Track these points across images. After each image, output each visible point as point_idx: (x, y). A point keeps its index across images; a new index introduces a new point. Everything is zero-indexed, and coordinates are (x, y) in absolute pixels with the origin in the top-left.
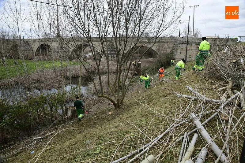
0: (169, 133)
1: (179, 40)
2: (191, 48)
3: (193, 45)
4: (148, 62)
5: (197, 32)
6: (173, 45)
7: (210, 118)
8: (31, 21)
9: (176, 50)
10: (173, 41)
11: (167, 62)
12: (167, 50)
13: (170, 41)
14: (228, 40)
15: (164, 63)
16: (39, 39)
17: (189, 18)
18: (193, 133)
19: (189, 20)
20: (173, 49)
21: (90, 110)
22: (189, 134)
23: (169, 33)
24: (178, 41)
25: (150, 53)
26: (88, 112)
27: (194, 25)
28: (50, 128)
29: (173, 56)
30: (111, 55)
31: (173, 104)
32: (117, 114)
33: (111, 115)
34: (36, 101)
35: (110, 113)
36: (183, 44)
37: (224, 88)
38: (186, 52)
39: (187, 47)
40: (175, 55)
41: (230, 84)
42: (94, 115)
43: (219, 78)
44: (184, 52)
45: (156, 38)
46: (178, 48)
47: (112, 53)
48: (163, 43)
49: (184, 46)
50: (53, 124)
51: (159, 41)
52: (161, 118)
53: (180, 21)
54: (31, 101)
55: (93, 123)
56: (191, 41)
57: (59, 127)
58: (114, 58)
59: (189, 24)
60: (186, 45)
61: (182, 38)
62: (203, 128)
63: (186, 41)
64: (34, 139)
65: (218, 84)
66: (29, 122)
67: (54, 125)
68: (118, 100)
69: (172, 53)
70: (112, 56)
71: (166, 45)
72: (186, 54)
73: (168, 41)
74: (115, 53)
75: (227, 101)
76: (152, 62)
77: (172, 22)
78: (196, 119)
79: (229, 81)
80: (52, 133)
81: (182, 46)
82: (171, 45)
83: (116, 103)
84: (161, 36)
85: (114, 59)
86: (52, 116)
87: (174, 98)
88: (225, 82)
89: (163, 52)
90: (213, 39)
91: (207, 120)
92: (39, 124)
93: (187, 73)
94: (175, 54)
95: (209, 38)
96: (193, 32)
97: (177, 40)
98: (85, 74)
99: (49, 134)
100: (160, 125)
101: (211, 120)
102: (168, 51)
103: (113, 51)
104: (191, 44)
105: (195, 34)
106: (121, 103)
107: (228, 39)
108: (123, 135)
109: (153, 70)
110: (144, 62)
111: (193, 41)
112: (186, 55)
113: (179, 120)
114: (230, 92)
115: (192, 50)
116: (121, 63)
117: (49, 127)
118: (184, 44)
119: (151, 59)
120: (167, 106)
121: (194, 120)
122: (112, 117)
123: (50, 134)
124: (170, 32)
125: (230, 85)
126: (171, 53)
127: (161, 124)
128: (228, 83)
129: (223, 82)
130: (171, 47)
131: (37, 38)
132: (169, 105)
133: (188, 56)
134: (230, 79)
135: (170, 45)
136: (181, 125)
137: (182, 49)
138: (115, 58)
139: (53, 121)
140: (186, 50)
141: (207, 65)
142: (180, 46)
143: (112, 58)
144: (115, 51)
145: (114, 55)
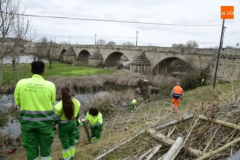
2: (234, 64)
3: (237, 60)
9: (213, 65)
10: (212, 53)
13: (209, 53)
20: (210, 64)
29: (208, 73)
30: (140, 66)
36: (223, 59)
44: (223, 68)
47: (142, 63)
48: (200, 55)
49: (223, 61)
56: (234, 54)
58: (143, 69)
70: (141, 67)
71: (203, 58)
73: (206, 53)
74: (144, 63)
81: (221, 61)
85: (143, 70)
94: (211, 70)
102: (205, 66)
103: (143, 62)
104: (235, 59)
111: (238, 54)
115: (235, 67)
118: (224, 58)
126: (207, 69)
135: (208, 58)
137: (221, 64)
138: (144, 70)
143: (141, 70)
144: (145, 62)
145: (143, 66)
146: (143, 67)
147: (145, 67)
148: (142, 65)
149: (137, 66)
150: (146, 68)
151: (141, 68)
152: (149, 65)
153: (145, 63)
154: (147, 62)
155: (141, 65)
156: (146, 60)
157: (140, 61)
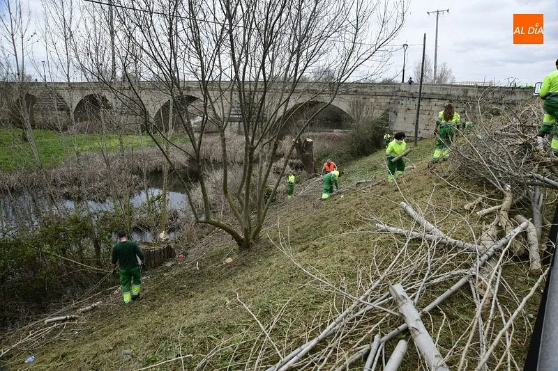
0: (334, 334)
1: (402, 88)
2: (429, 108)
3: (434, 102)
4: (329, 138)
5: (444, 72)
6: (388, 101)
7: (448, 292)
8: (50, 41)
9: (395, 112)
10: (387, 90)
11: (374, 138)
12: (375, 111)
13: (382, 90)
14: (512, 90)
15: (368, 141)
16: (69, 84)
17: (425, 38)
18: (398, 335)
19: (425, 42)
20: (388, 110)
21: (191, 251)
22: (386, 337)
23: (370, 73)
24: (399, 91)
25: (336, 119)
26: (186, 255)
27: (436, 55)
28: (93, 292)
29: (387, 125)
31: (363, 250)
32: (243, 264)
33: (230, 266)
34: (60, 229)
35: (229, 260)
36: (411, 99)
37: (492, 208)
38: (418, 117)
39: (419, 105)
40: (392, 124)
41: (507, 199)
42: (194, 264)
43: (484, 184)
44: (412, 116)
45: (339, 84)
46: (399, 106)
48: (365, 95)
49: (412, 104)
50: (99, 283)
51: (356, 91)
52: (322, 290)
53: (405, 46)
54: (50, 229)
55: (188, 284)
56: (429, 92)
57: (115, 290)
59: (424, 51)
60: (417, 100)
61: (408, 85)
62: (421, 326)
63: (418, 91)
64: (46, 322)
65: (480, 199)
66: (41, 280)
67: (102, 286)
68: (247, 232)
69: (386, 118)
71: (372, 100)
72: (417, 121)
73: (377, 91)
75: (495, 246)
76: (340, 139)
77: (377, 47)
78: (405, 301)
79: (505, 192)
80: (95, 307)
81: (408, 103)
82: (384, 101)
83: (243, 237)
84: (350, 80)
86: (98, 264)
87: (367, 234)
88: (496, 193)
89: (364, 115)
90: (479, 87)
91: (439, 299)
92: (66, 285)
93: (415, 167)
94: (393, 121)
95: (470, 86)
96: (435, 71)
97: (397, 89)
98: (186, 165)
99: (87, 308)
100: (316, 309)
101: (449, 298)
102: (378, 114)
104: (430, 99)
105: (438, 74)
106: (254, 238)
107: (515, 87)
108: (218, 336)
109: (340, 156)
110: (320, 138)
111: (434, 91)
112: (417, 124)
113: (364, 299)
114: (504, 220)
115: (431, 113)
116: (252, 144)
117: (91, 290)
118: (413, 97)
119: (337, 132)
120: (346, 255)
121: (400, 303)
122: (230, 272)
123: (89, 307)
124: (373, 69)
125: (507, 202)
126: (382, 119)
127: (319, 306)
128: (502, 196)
129: (492, 192)
130: (384, 104)
131: (64, 80)
132: (351, 253)
133: (421, 126)
134: (508, 187)
135: (380, 101)
136: (369, 313)
137: (409, 109)
139: (100, 275)
140: (415, 112)
141: (455, 150)
142: (404, 102)
149: (240, 122)
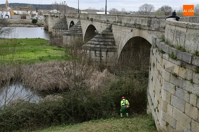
30: (95, 51)
47: (98, 46)
58: (101, 56)
70: (97, 52)
74: (104, 47)
85: (101, 59)
103: (102, 43)
138: (103, 58)
143: (97, 58)
144: (106, 43)
145: (101, 51)
146: (101, 54)
147: (104, 54)
148: (99, 49)
149: (90, 50)
150: (107, 54)
151: (97, 55)
152: (113, 50)
153: (106, 45)
154: (109, 45)
155: (96, 49)
156: (110, 40)
157: (97, 43)
